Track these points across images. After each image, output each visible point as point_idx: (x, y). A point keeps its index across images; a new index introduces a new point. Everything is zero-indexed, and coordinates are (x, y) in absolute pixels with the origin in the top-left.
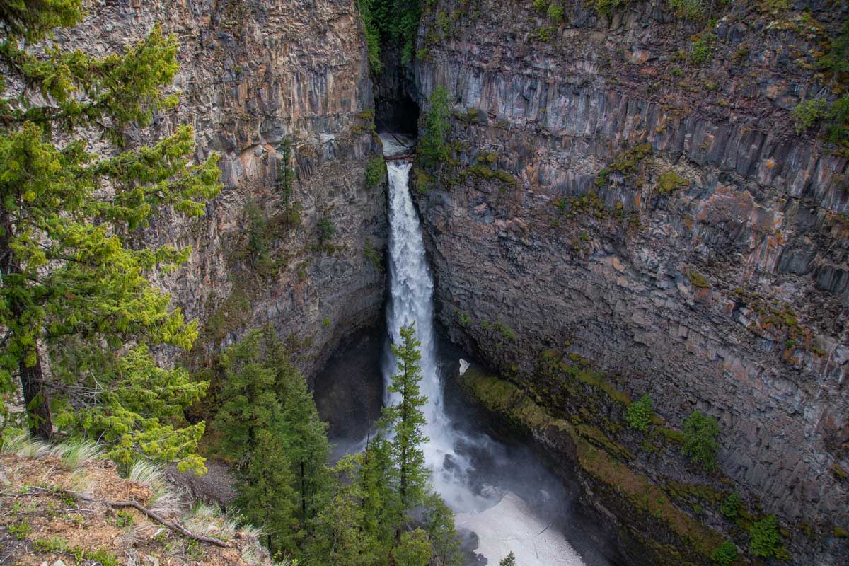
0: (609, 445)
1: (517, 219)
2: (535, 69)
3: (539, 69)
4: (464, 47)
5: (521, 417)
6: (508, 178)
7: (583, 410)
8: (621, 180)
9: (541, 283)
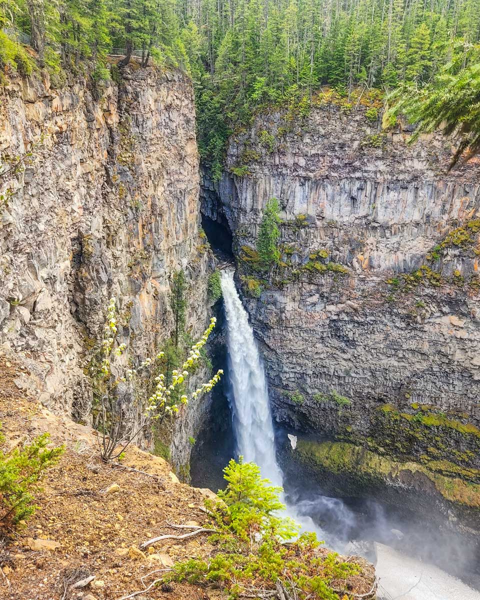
0: (464, 472)
1: (349, 302)
2: (366, 172)
3: (370, 171)
4: (289, 160)
5: (370, 471)
6: (340, 269)
7: (431, 449)
8: (457, 252)
9: (373, 351)
